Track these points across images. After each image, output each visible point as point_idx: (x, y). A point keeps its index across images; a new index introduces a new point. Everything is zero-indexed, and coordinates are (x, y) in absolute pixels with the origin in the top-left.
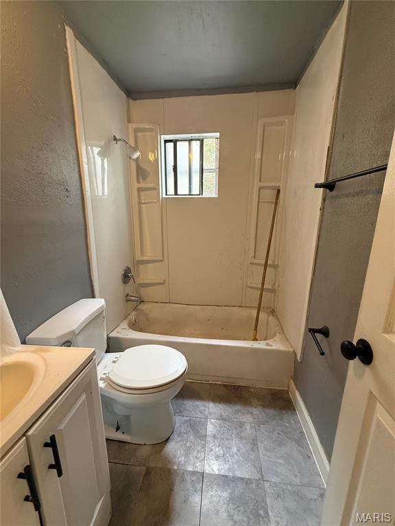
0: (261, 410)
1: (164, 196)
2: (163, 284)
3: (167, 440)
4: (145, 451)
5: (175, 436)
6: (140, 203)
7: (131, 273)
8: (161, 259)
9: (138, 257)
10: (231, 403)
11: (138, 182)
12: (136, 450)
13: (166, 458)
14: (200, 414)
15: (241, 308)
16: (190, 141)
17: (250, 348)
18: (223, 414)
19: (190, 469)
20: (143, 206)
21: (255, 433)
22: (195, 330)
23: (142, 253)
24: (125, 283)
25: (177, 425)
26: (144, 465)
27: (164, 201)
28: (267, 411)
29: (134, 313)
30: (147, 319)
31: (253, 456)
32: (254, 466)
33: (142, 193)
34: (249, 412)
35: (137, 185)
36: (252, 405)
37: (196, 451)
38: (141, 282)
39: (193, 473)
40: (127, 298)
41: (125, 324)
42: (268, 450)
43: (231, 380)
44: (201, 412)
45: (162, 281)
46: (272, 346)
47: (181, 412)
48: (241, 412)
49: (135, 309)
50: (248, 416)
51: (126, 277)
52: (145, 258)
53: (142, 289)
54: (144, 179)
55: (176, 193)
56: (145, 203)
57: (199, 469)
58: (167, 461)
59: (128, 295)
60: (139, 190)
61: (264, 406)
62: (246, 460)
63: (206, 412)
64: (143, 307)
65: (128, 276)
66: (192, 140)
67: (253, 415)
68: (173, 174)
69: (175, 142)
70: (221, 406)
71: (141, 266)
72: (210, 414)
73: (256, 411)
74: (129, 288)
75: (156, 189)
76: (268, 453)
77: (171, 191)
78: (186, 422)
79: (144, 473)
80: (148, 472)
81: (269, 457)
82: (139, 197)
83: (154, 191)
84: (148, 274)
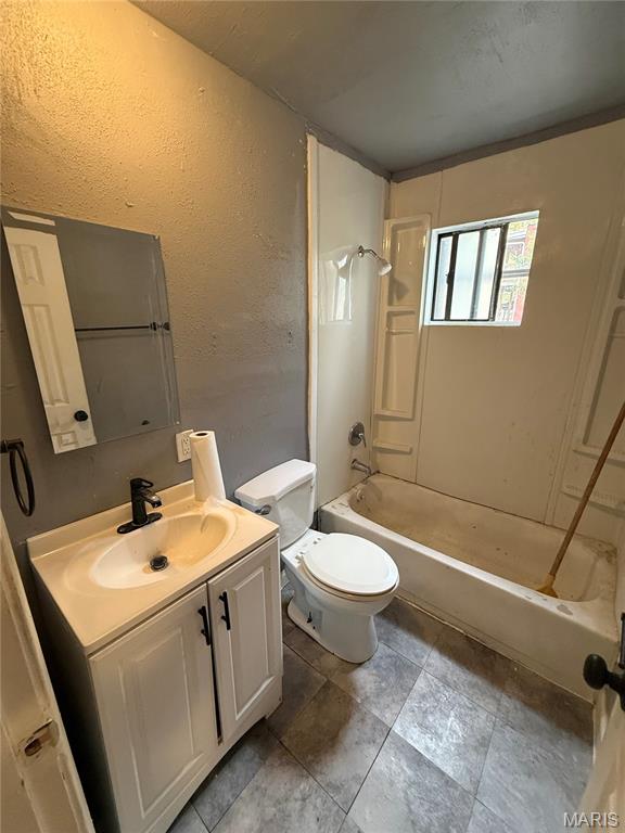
0: (518, 706)
1: (428, 322)
2: (410, 453)
3: (360, 664)
4: (331, 662)
5: (369, 665)
6: (389, 334)
7: (363, 432)
8: (410, 417)
9: (378, 410)
10: (468, 669)
11: (390, 303)
12: (322, 654)
13: (352, 684)
14: (413, 656)
15: (541, 526)
16: (483, 230)
17: (524, 600)
18: (449, 677)
19: (376, 712)
20: (394, 337)
21: (491, 730)
22: (450, 536)
23: (384, 405)
24: (352, 444)
25: (377, 655)
26: (326, 676)
27: (425, 330)
28: (531, 714)
29: (361, 486)
30: (380, 499)
31: (473, 757)
32: (469, 772)
33: (394, 319)
34: (494, 698)
35: (386, 309)
36: (504, 690)
37: (391, 698)
38: (379, 445)
39: (378, 721)
40: (354, 465)
41: (344, 499)
42: (502, 766)
43: (480, 636)
44: (416, 656)
45: (408, 450)
46: (571, 614)
47: (388, 640)
48: (480, 690)
49: (364, 481)
50: (491, 700)
51: (356, 436)
52: (387, 413)
53: (379, 455)
54: (400, 297)
55: (447, 318)
56: (395, 334)
57: (388, 722)
58: (352, 687)
59: (355, 460)
60: (390, 315)
61: (528, 704)
62: (459, 754)
63: (424, 660)
64: (375, 480)
65: (358, 436)
66: (487, 228)
67: (499, 705)
68: (446, 285)
69: (455, 236)
70: (450, 663)
71: (381, 423)
72: (429, 665)
73: (506, 702)
74: (359, 452)
75: (415, 312)
76: (501, 771)
77: (440, 313)
78: (390, 656)
79: (323, 683)
80: (327, 686)
81: (501, 776)
82: (389, 325)
83: (413, 316)
84: (390, 436)
